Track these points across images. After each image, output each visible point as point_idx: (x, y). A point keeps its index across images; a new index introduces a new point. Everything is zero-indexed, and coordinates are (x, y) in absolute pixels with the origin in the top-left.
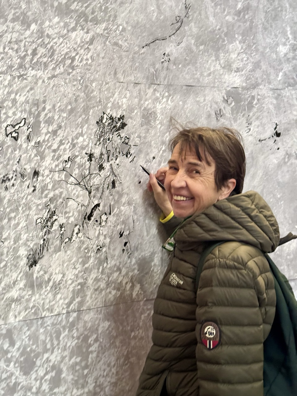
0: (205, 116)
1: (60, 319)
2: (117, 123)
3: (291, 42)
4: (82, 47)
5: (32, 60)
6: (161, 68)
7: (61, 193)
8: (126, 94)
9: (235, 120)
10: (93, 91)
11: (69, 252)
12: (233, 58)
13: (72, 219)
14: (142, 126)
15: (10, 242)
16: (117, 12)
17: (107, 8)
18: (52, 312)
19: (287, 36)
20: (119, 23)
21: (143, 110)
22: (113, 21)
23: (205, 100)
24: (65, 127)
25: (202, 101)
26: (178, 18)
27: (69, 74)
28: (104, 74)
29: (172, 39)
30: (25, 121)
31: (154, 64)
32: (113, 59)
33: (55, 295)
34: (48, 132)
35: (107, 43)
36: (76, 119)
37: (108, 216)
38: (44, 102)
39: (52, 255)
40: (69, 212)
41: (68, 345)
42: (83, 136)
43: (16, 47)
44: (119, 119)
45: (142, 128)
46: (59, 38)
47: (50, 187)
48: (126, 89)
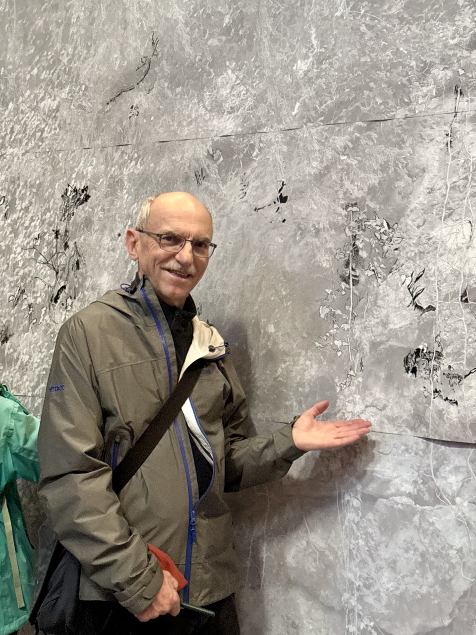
0: (181, 180)
1: (26, 401)
2: (81, 195)
3: (316, 51)
4: (50, 117)
5: (10, 138)
6: (128, 125)
7: (30, 271)
8: (92, 161)
9: (224, 182)
10: (59, 162)
11: (36, 334)
12: (225, 95)
13: (39, 300)
14: (106, 198)
16: (80, 70)
17: (70, 69)
18: (19, 392)
19: (310, 42)
20: (81, 82)
21: (110, 178)
22: (76, 82)
23: (182, 158)
24: (35, 203)
25: (179, 160)
26: (144, 60)
27: (39, 147)
28: (71, 143)
29: (141, 87)
30: (4, 200)
31: (122, 122)
32: (79, 124)
33: (22, 375)
34: (22, 209)
35: (72, 107)
36: (44, 193)
37: (73, 300)
38: (19, 178)
39: (20, 335)
40: (37, 292)
42: (50, 212)
44: (83, 191)
45: (106, 200)
46: (31, 112)
47: (20, 264)
48: (93, 156)
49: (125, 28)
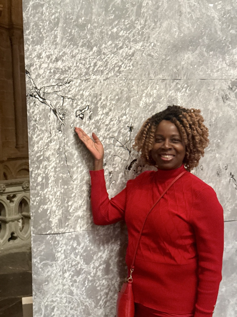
0: (214, 100)
2: (149, 106)
4: (126, 59)
5: (94, 69)
6: (181, 69)
7: (110, 152)
8: (156, 87)
10: (133, 86)
11: (115, 190)
13: (117, 169)
15: (77, 182)
16: (150, 34)
17: (143, 33)
20: (151, 41)
21: (168, 97)
22: (147, 41)
23: (214, 89)
24: (114, 110)
25: (212, 89)
27: (117, 76)
28: (141, 75)
29: (189, 49)
30: (88, 107)
31: (177, 66)
32: (148, 65)
34: (103, 114)
35: (143, 54)
36: (122, 104)
37: (142, 167)
38: (101, 95)
40: (116, 164)
41: (114, 249)
42: (126, 116)
43: (84, 62)
44: (151, 104)
46: (111, 55)
48: (157, 84)
49: (180, 16)
